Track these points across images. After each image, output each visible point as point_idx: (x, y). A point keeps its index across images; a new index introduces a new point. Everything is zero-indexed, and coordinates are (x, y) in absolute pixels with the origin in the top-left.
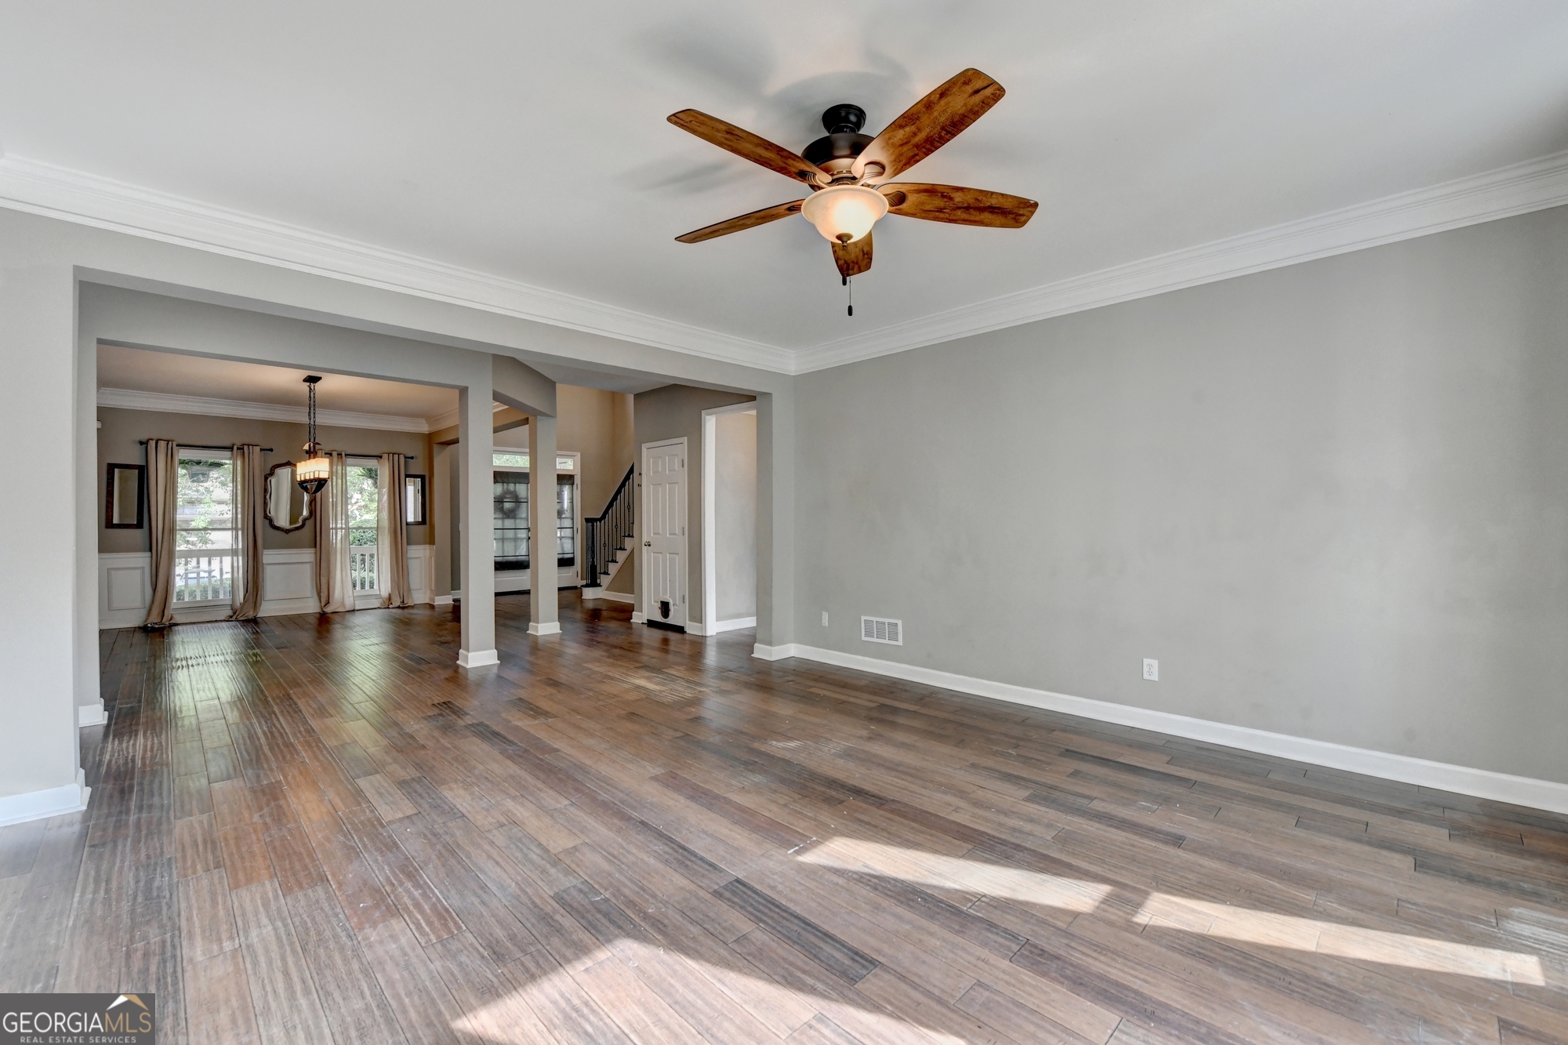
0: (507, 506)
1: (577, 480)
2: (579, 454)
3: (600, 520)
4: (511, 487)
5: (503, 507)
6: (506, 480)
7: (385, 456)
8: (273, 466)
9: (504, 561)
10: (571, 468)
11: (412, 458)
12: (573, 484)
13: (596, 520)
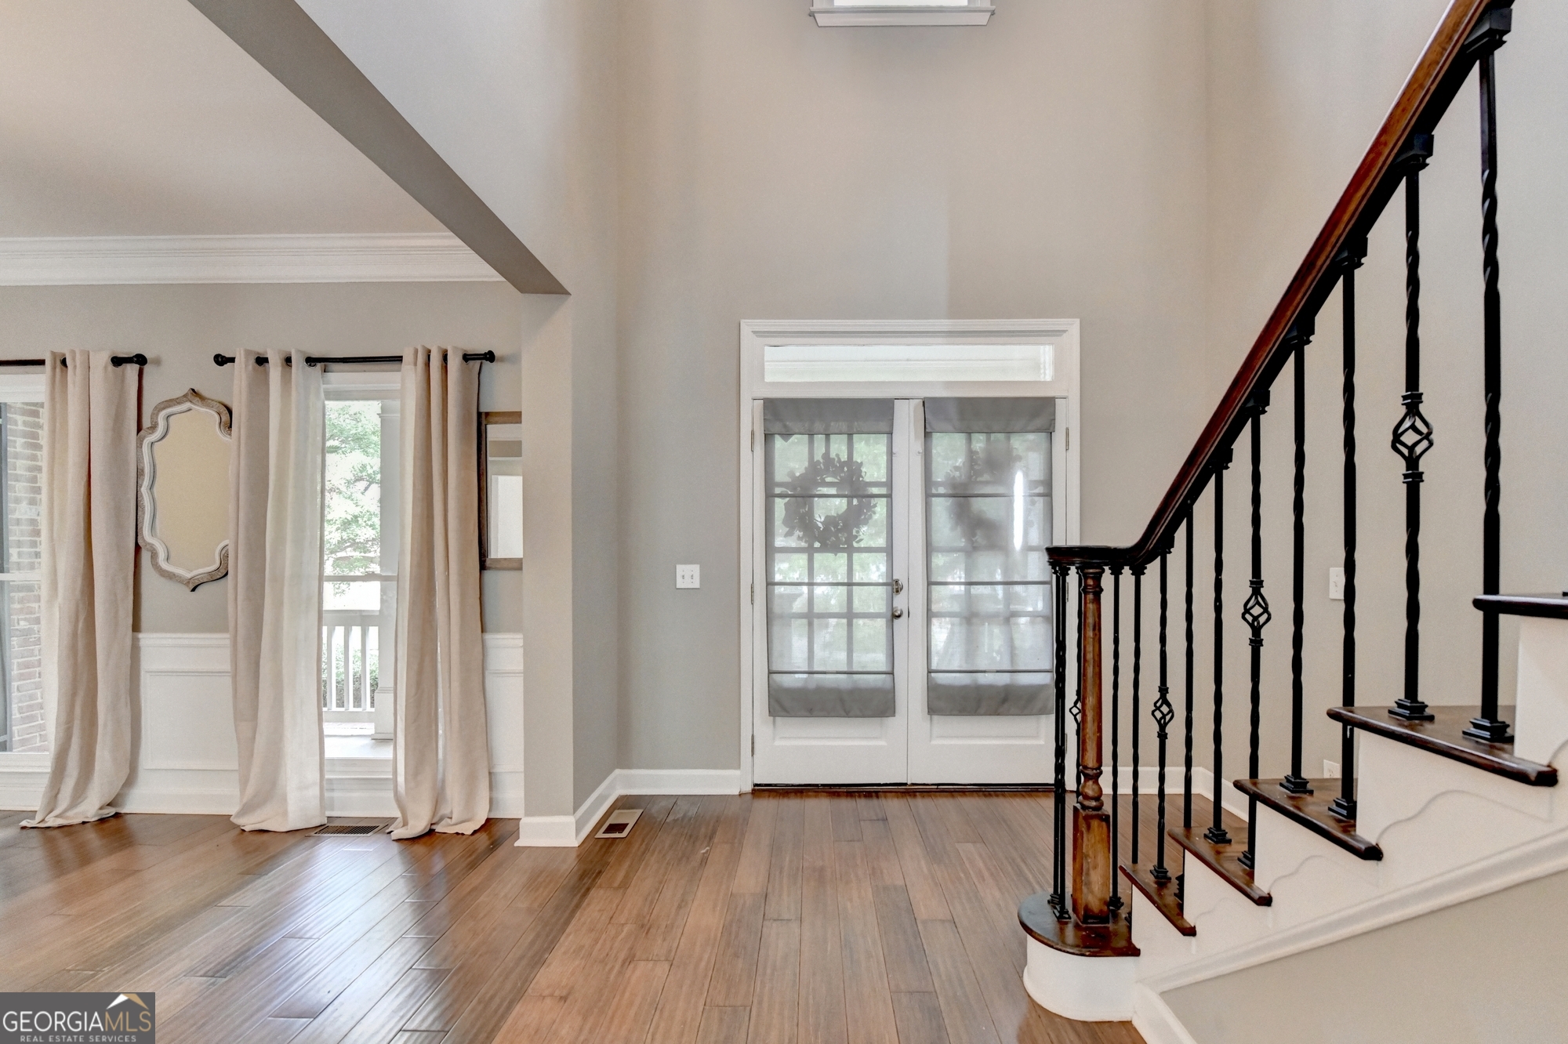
0: (829, 507)
1: (1068, 416)
2: (1074, 327)
3: (1135, 558)
4: (838, 447)
5: (811, 513)
6: (818, 426)
7: (408, 358)
8: (153, 414)
9: (812, 686)
10: (1048, 375)
11: (490, 357)
12: (1049, 430)
13: (1116, 559)
